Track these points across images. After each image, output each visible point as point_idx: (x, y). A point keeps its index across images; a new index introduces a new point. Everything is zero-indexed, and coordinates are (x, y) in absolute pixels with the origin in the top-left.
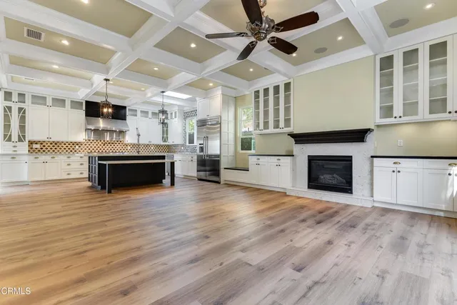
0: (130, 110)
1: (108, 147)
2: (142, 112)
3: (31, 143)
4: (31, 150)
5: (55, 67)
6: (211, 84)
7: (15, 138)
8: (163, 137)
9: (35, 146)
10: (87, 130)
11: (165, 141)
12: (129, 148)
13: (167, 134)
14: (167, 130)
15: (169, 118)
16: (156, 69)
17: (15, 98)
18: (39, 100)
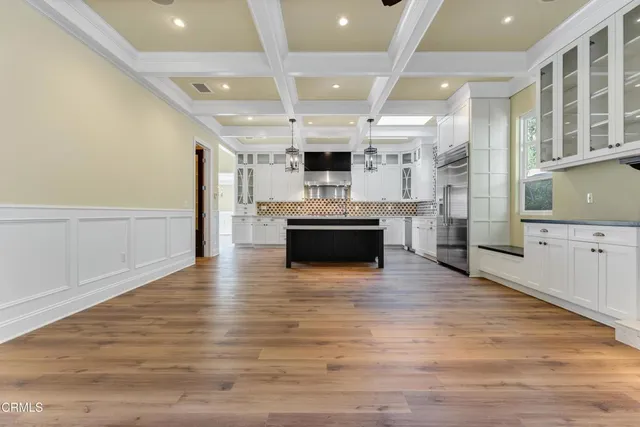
0: (355, 156)
1: (331, 208)
2: (388, 156)
3: (259, 204)
4: (260, 212)
5: (250, 119)
6: (445, 85)
7: (245, 200)
8: (404, 191)
9: (263, 208)
10: (306, 187)
11: (407, 197)
12: (357, 208)
13: (409, 186)
14: (409, 179)
15: (413, 160)
16: (336, 86)
17: (245, 160)
18: (263, 158)
